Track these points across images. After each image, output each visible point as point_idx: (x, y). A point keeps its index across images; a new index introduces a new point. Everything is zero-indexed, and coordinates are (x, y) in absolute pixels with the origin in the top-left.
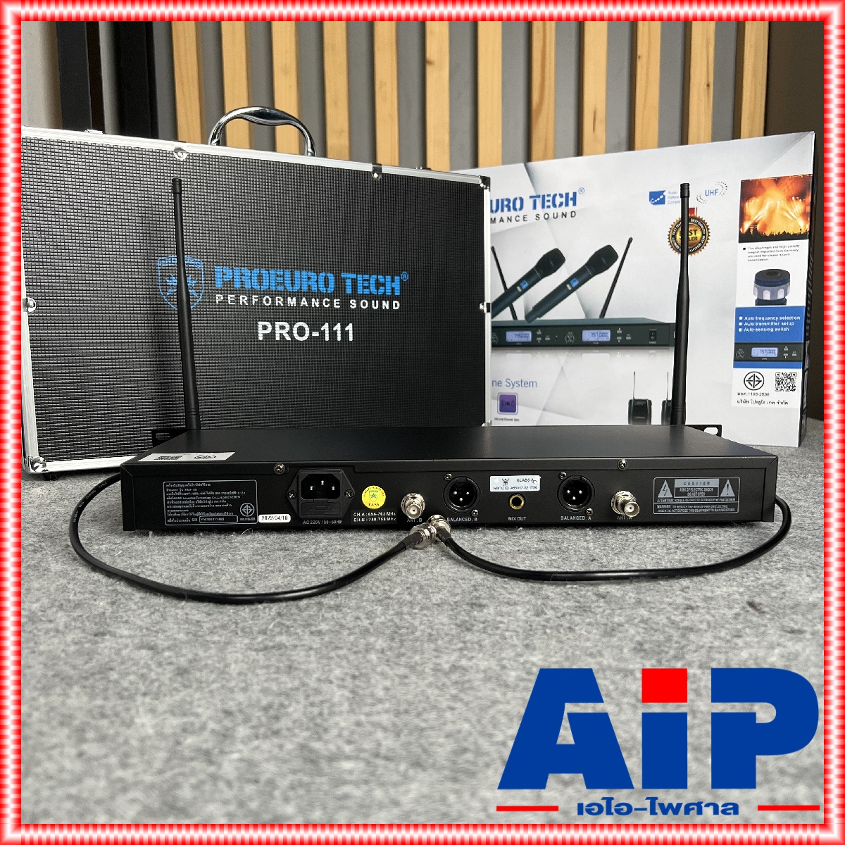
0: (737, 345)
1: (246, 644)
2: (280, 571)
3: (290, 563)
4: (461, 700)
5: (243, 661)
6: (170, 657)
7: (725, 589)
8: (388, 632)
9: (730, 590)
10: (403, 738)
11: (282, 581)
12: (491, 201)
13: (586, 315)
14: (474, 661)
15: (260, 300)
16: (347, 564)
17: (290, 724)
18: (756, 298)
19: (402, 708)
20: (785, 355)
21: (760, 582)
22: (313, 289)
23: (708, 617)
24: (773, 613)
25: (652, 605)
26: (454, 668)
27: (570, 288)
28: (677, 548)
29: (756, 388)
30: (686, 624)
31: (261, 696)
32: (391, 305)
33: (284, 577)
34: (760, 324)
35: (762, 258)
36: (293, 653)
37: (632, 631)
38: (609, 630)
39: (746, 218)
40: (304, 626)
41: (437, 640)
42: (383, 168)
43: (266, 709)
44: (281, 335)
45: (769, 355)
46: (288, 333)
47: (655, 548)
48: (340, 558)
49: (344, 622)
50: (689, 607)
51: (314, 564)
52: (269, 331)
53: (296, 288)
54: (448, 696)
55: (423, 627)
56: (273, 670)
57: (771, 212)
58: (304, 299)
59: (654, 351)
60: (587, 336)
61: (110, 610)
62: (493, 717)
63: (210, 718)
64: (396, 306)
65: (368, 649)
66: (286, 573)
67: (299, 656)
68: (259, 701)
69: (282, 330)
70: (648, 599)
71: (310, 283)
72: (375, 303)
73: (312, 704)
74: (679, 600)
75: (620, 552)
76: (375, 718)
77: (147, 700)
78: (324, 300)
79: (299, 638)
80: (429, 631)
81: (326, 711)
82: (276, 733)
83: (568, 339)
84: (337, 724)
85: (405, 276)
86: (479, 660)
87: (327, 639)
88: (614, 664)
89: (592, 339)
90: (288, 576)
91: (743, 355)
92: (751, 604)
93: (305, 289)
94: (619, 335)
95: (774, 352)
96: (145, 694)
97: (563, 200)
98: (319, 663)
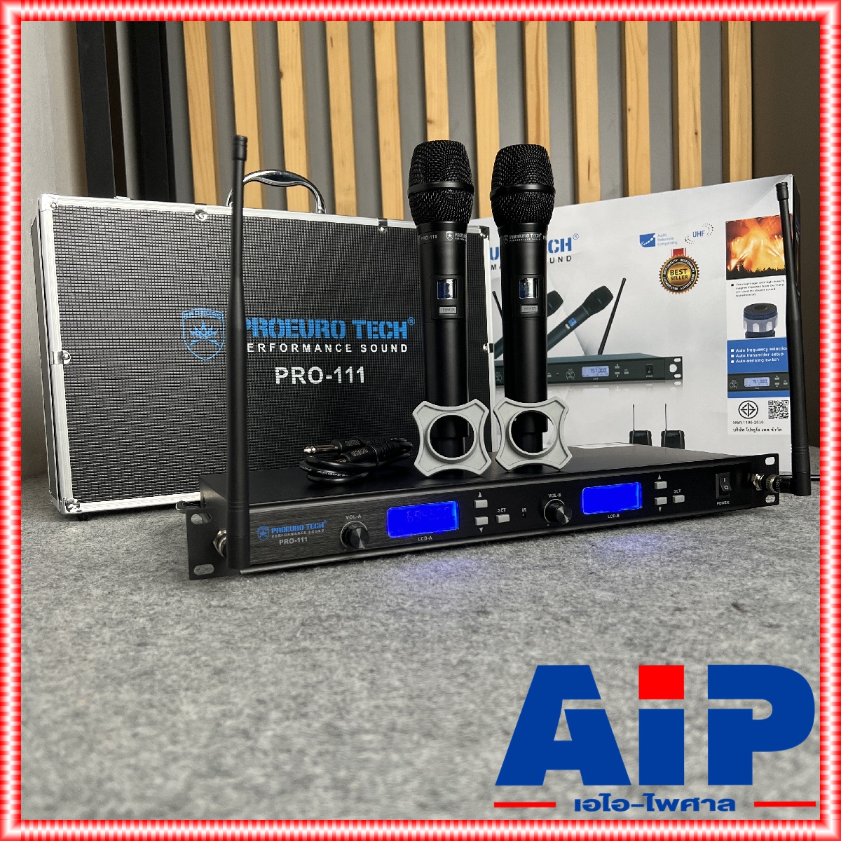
0: (730, 377)
1: (274, 649)
2: (302, 590)
3: (311, 583)
4: (468, 687)
5: (272, 662)
6: (206, 660)
7: (712, 594)
8: (401, 635)
9: (717, 595)
10: (416, 716)
11: (304, 597)
12: (491, 249)
13: (585, 353)
14: (480, 657)
15: (277, 346)
16: (363, 583)
17: (316, 708)
18: (746, 331)
19: (414, 694)
20: (776, 384)
21: (745, 587)
22: (326, 335)
23: (694, 617)
24: (754, 612)
25: (644, 608)
26: (461, 662)
27: (568, 328)
28: (671, 561)
29: (750, 416)
30: (673, 622)
31: (291, 688)
32: (399, 348)
33: (306, 595)
34: (751, 356)
35: (749, 293)
36: (317, 654)
37: (623, 630)
38: (602, 629)
39: (733, 256)
40: (325, 633)
41: (445, 641)
42: (388, 222)
43: (295, 698)
44: (297, 379)
45: (761, 385)
46: (303, 377)
47: (650, 561)
48: (357, 578)
49: (360, 628)
50: (679, 609)
51: (333, 584)
52: (286, 375)
53: (310, 335)
54: (455, 684)
55: (433, 631)
56: (299, 668)
57: (756, 250)
58: (317, 345)
59: (651, 385)
60: (587, 372)
61: (150, 625)
62: (495, 699)
63: (246, 705)
64: (404, 349)
65: (384, 649)
66: (307, 591)
67: (322, 657)
68: (289, 692)
69: (297, 375)
70: (640, 604)
71: (323, 330)
72: (384, 347)
73: (336, 693)
74: (669, 604)
75: (617, 566)
76: (391, 702)
77: (189, 693)
78: (337, 346)
79: (322, 643)
80: (439, 634)
81: (348, 698)
82: (305, 715)
83: (568, 375)
84: (358, 707)
85: (411, 320)
86: (484, 655)
87: (346, 642)
88: (605, 655)
89: (591, 375)
90: (310, 594)
91: (736, 386)
92: (735, 605)
93: (318, 336)
94: (617, 370)
95: (766, 382)
96: (187, 689)
97: (559, 245)
98: (340, 661)
